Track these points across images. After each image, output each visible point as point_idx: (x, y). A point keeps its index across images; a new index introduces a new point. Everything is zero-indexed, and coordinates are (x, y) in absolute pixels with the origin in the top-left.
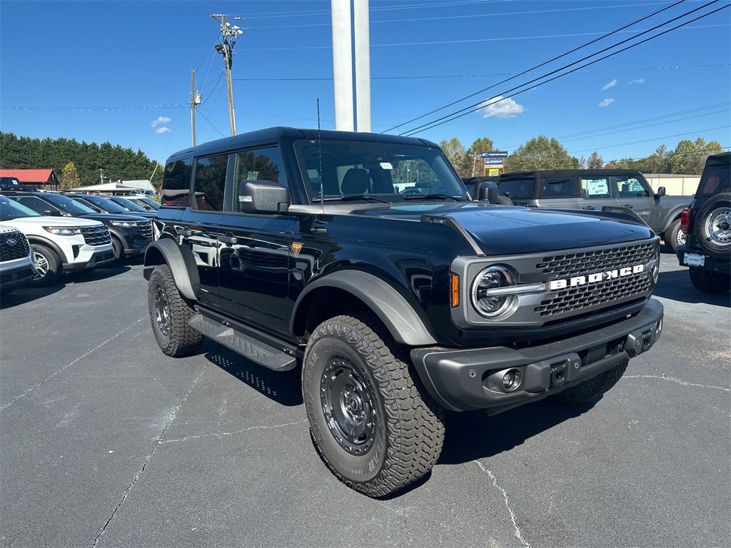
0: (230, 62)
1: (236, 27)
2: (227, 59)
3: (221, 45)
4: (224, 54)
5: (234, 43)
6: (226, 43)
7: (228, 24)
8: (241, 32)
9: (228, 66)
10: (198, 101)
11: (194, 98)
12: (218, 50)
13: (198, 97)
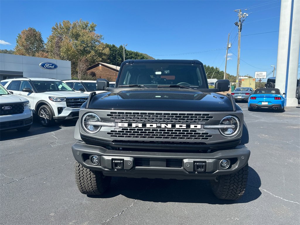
0: (241, 29)
1: (245, 14)
2: (239, 28)
3: (237, 22)
4: (238, 26)
5: (244, 20)
6: (240, 21)
7: (241, 13)
8: (247, 15)
9: (240, 30)
10: (230, 46)
11: (228, 45)
12: (236, 25)
13: (230, 45)
